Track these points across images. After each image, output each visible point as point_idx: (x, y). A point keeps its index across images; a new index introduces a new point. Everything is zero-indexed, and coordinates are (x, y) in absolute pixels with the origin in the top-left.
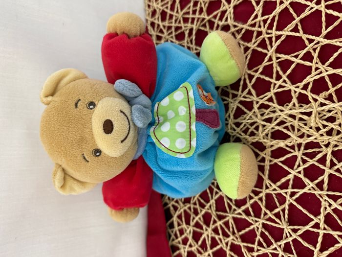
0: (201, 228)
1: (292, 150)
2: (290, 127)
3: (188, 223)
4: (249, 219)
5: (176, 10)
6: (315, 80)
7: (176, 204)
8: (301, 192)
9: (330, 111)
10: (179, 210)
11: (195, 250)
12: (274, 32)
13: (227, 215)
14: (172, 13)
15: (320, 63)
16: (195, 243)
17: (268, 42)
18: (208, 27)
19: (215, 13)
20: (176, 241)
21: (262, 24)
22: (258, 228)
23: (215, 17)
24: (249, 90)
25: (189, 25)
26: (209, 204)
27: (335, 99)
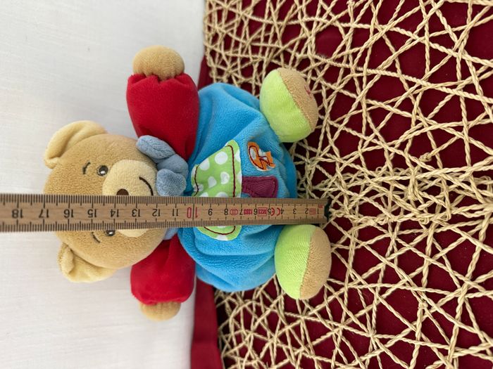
0: (265, 335)
1: (384, 231)
2: (382, 199)
3: (247, 327)
4: (326, 324)
5: (243, 36)
6: (415, 138)
7: (233, 300)
8: (394, 287)
9: (432, 179)
10: (237, 309)
11: (255, 365)
12: (366, 71)
13: (298, 316)
14: (238, 39)
15: (421, 115)
16: (256, 355)
17: (357, 83)
18: (282, 60)
19: (292, 42)
20: (232, 351)
21: (351, 58)
22: (337, 336)
23: (292, 47)
24: (331, 147)
25: (259, 56)
26: (275, 302)
27: (439, 163)
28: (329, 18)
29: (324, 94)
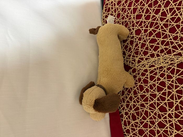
1: (155, 70)
4: (145, 94)
6: (161, 50)
8: (160, 81)
11: (127, 111)
12: (148, 38)
16: (127, 108)
17: (146, 40)
20: (120, 110)
21: (144, 35)
22: (148, 96)
24: (142, 54)
26: (131, 94)
27: (166, 54)
28: (138, 27)
29: (139, 43)
